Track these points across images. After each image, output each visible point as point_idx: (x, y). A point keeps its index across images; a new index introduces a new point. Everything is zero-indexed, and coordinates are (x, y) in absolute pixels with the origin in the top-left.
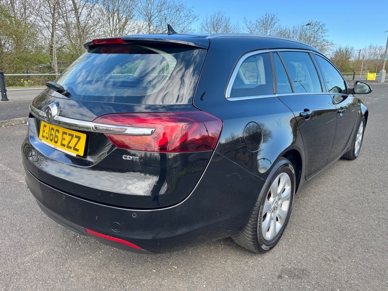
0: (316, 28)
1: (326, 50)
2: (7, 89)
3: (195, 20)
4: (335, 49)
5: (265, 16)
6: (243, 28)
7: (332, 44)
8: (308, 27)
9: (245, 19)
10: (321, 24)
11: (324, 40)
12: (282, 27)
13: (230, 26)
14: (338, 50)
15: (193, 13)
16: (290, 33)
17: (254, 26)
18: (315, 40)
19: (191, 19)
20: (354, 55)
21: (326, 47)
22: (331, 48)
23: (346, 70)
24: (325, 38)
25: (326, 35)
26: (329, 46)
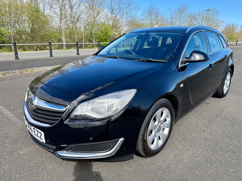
0: (213, 12)
1: (219, 26)
2: (53, 51)
3: (139, 10)
4: (225, 25)
5: (181, 6)
6: (167, 14)
7: (223, 22)
8: (208, 11)
9: (168, 8)
10: (216, 10)
11: (218, 20)
12: (192, 12)
13: (159, 12)
14: (227, 26)
15: (138, 6)
16: (196, 15)
17: (174, 12)
18: (212, 20)
19: (137, 10)
20: (238, 29)
21: (219, 24)
22: (223, 25)
23: (233, 38)
24: (219, 18)
25: (220, 16)
26: (221, 24)
